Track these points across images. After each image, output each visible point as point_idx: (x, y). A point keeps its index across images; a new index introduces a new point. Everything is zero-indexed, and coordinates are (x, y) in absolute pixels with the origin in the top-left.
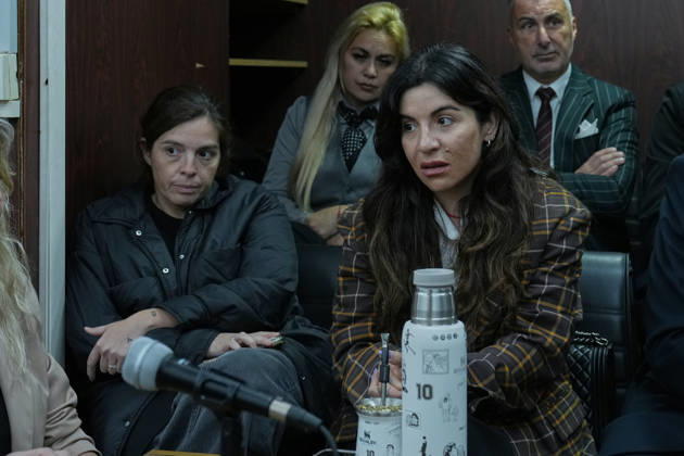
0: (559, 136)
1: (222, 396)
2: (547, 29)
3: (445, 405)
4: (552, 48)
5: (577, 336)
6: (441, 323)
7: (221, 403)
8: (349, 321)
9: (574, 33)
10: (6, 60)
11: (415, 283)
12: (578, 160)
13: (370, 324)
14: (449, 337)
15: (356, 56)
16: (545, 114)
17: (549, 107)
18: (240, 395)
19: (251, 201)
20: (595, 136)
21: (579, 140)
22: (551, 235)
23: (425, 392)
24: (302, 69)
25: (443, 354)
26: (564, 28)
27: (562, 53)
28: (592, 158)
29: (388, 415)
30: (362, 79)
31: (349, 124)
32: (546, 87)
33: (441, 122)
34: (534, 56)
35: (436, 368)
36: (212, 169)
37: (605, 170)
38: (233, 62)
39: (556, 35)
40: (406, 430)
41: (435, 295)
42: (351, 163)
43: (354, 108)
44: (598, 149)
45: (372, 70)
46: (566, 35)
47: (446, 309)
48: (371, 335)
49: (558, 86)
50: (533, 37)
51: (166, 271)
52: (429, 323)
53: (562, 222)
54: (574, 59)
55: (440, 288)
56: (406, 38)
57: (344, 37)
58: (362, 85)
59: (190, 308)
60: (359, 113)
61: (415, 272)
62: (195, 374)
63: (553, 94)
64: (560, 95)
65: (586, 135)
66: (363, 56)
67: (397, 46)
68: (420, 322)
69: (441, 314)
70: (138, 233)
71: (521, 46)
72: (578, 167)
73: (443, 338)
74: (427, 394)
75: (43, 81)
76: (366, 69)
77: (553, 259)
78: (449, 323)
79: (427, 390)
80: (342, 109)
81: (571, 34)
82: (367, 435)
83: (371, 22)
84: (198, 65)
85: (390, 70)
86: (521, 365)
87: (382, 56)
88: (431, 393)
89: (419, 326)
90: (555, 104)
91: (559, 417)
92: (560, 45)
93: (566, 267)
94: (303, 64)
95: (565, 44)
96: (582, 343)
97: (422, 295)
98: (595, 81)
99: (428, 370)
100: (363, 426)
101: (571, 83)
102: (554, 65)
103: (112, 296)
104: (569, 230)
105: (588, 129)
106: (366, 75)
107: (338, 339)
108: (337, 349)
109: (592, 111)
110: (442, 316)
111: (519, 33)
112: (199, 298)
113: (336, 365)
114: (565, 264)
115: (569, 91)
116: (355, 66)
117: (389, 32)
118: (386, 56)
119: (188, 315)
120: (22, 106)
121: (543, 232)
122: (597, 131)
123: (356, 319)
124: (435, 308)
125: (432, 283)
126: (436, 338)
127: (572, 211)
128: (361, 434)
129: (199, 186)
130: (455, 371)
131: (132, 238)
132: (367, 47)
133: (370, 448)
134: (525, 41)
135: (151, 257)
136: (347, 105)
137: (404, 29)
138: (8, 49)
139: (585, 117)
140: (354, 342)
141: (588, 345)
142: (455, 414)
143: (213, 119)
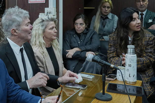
0: (145, 22)
2: (142, 2)
3: (133, 68)
4: (143, 6)
6: (132, 54)
8: (111, 53)
9: (148, 3)
10: (55, 8)
11: (128, 47)
12: (148, 27)
13: (115, 54)
14: (134, 57)
15: (103, 7)
16: (142, 18)
17: (143, 17)
18: (106, 63)
19: (93, 33)
20: (152, 22)
21: (149, 23)
22: (148, 40)
24: (94, 9)
25: (133, 60)
26: (146, 2)
27: (145, 7)
28: (151, 26)
29: (122, 69)
30: (105, 11)
31: (103, 20)
32: (142, 13)
34: (140, 7)
35: (132, 62)
36: (83, 27)
37: (154, 28)
38: (85, 8)
39: (144, 4)
40: (126, 72)
41: (131, 50)
43: (103, 17)
44: (152, 25)
45: (107, 9)
46: (146, 4)
47: (133, 52)
48: (115, 55)
49: (144, 13)
50: (139, 4)
51: (79, 42)
52: (130, 54)
53: (151, 38)
54: (147, 8)
56: (112, 3)
57: (101, 4)
58: (105, 12)
59: (83, 48)
60: (105, 18)
61: (128, 46)
63: (143, 14)
64: (145, 14)
65: (150, 22)
66: (105, 7)
67: (110, 5)
68: (129, 54)
70: (75, 36)
71: (137, 5)
72: (148, 28)
73: (133, 57)
74: (130, 66)
76: (106, 9)
77: (149, 45)
78: (134, 54)
79: (130, 65)
80: (102, 17)
81: (147, 4)
83: (105, 1)
84: (80, 9)
85: (110, 9)
86: (147, 62)
87: (108, 7)
88: (131, 66)
90: (144, 16)
91: (149, 72)
92: (145, 6)
93: (152, 47)
94: (94, 8)
95: (146, 5)
97: (129, 49)
98: (151, 12)
99: (130, 62)
101: (147, 12)
102: (144, 9)
103: (70, 46)
104: (152, 40)
105: (150, 21)
106: (105, 10)
107: (109, 56)
108: (109, 58)
109: (151, 18)
110: (132, 53)
111: (137, 3)
112: (85, 47)
113: (109, 60)
114: (152, 46)
115: (146, 14)
116: (104, 9)
117: (109, 2)
118: (109, 7)
119: (83, 49)
120: (57, 16)
121: (147, 40)
122: (152, 21)
123: (112, 53)
124: (131, 52)
125: (131, 48)
127: (152, 36)
128: (118, 72)
129: (81, 30)
130: (135, 63)
131: (74, 37)
132: (105, 5)
134: (138, 4)
135: (77, 40)
136: (102, 16)
137: (111, 2)
139: (150, 19)
140: (112, 57)
142: (135, 70)
143: (83, 19)
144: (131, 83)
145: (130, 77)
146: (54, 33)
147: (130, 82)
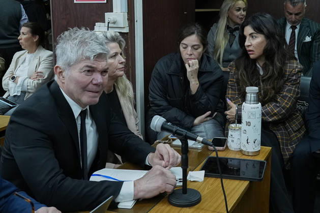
1: (182, 135)
3: (254, 128)
5: (299, 102)
6: (254, 104)
7: (181, 137)
10: (124, 14)
14: (256, 108)
17: (295, 32)
18: (187, 134)
22: (289, 75)
23: (248, 124)
25: (254, 113)
29: (238, 130)
31: (231, 32)
33: (253, 37)
35: (252, 117)
38: (197, 10)
40: (242, 134)
41: (252, 95)
42: (231, 46)
47: (255, 99)
52: (250, 104)
53: (294, 70)
55: (254, 93)
60: (233, 29)
62: (173, 128)
63: (296, 28)
68: (248, 103)
69: (254, 101)
73: (254, 108)
75: (135, 21)
77: (290, 82)
78: (256, 104)
80: (228, 28)
82: (231, 135)
84: (185, 13)
88: (250, 124)
89: (247, 104)
96: (301, 105)
97: (248, 95)
99: (249, 117)
100: (230, 133)
104: (296, 73)
114: (294, 83)
120: (129, 28)
122: (311, 40)
124: (252, 99)
125: (252, 92)
126: (252, 108)
128: (229, 135)
130: (258, 118)
133: (233, 139)
136: (230, 26)
138: (124, 11)
141: (302, 105)
142: (257, 130)
143: (198, 35)
144: (250, 154)
145: (247, 143)
146: (119, 65)
147: (248, 152)
